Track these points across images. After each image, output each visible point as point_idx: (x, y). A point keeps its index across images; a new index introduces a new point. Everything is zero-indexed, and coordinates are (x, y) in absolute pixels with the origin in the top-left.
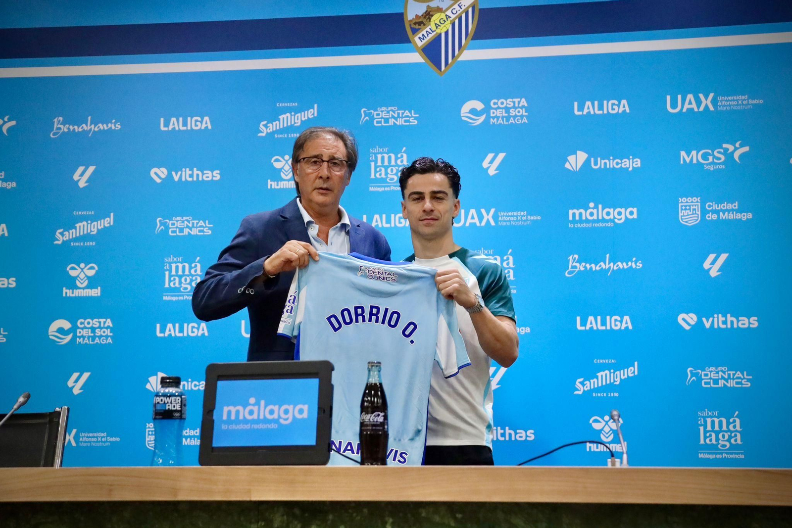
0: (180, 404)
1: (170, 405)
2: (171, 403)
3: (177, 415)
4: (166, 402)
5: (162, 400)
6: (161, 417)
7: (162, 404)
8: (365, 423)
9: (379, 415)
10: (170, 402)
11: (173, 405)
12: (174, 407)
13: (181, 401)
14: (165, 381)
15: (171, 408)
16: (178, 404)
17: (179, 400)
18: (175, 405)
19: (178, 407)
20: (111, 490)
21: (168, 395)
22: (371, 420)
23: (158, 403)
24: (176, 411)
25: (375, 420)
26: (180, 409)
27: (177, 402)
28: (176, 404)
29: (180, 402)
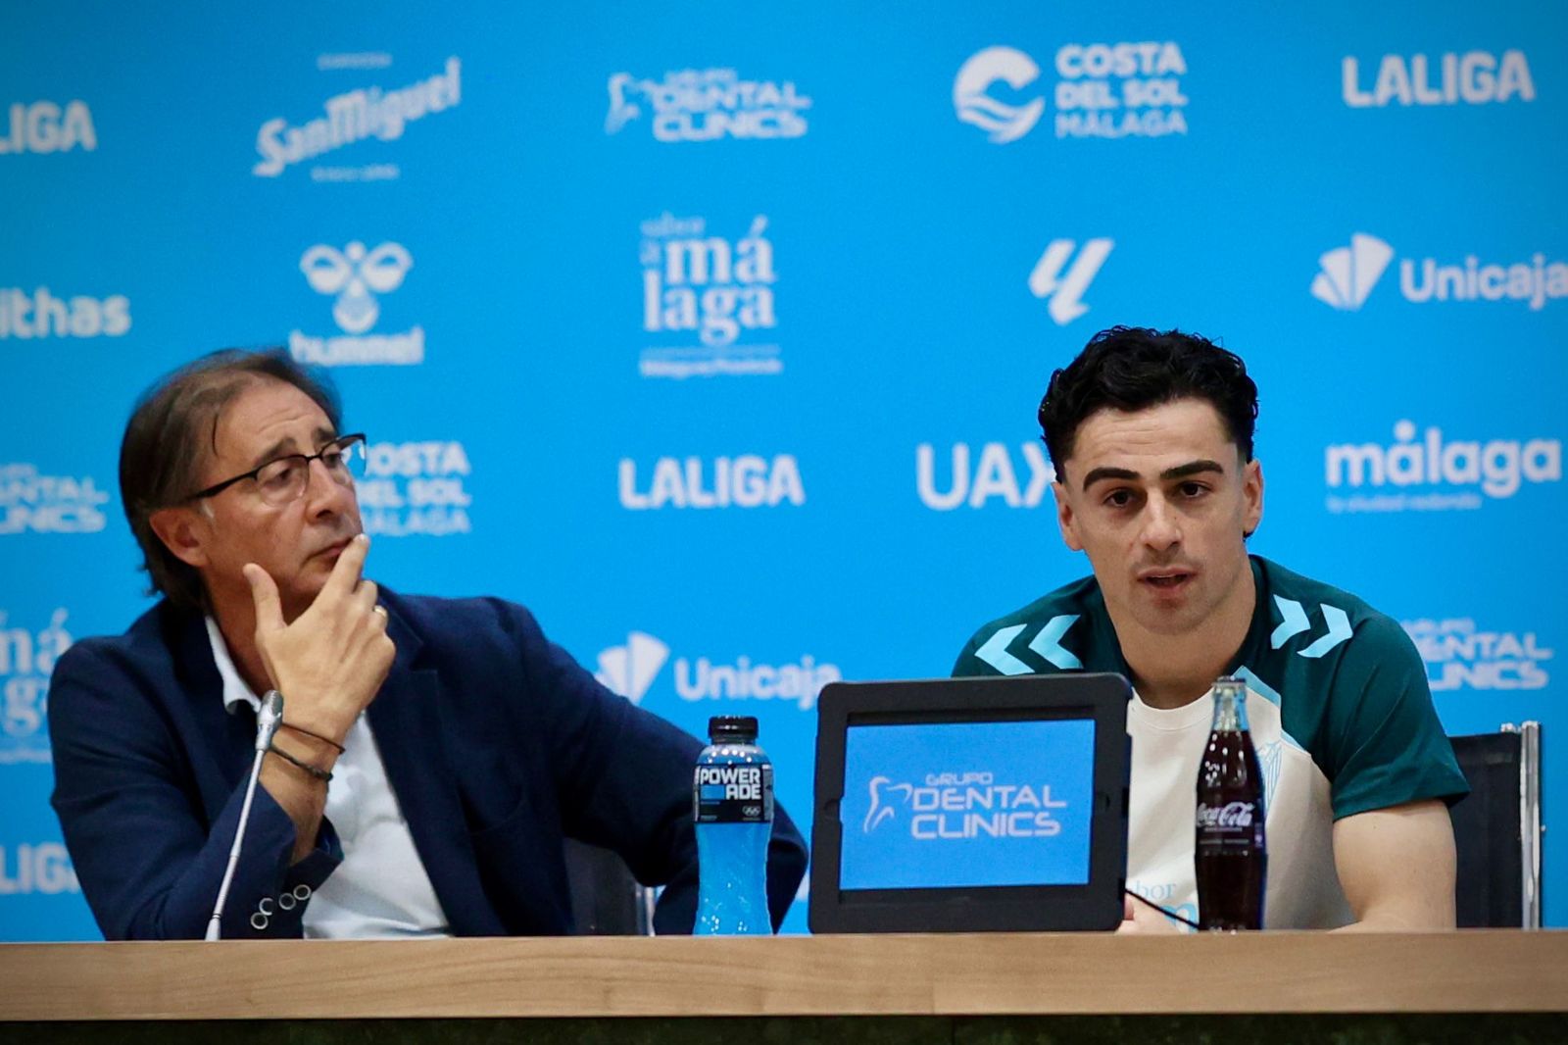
0: (758, 786)
1: (735, 787)
2: (737, 783)
3: (752, 812)
4: (725, 781)
5: (714, 776)
6: (715, 817)
7: (713, 785)
8: (1207, 830)
9: (1239, 810)
10: (733, 780)
11: (742, 787)
12: (745, 791)
13: (761, 778)
14: (721, 727)
15: (738, 794)
16: (754, 786)
17: (755, 774)
18: (748, 787)
19: (753, 794)
20: (608, 992)
21: (730, 762)
22: (1221, 822)
23: (707, 782)
24: (750, 802)
25: (1231, 823)
26: (758, 797)
27: (751, 781)
28: (750, 784)
29: (758, 781)
